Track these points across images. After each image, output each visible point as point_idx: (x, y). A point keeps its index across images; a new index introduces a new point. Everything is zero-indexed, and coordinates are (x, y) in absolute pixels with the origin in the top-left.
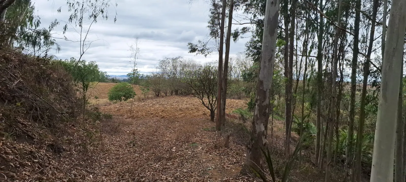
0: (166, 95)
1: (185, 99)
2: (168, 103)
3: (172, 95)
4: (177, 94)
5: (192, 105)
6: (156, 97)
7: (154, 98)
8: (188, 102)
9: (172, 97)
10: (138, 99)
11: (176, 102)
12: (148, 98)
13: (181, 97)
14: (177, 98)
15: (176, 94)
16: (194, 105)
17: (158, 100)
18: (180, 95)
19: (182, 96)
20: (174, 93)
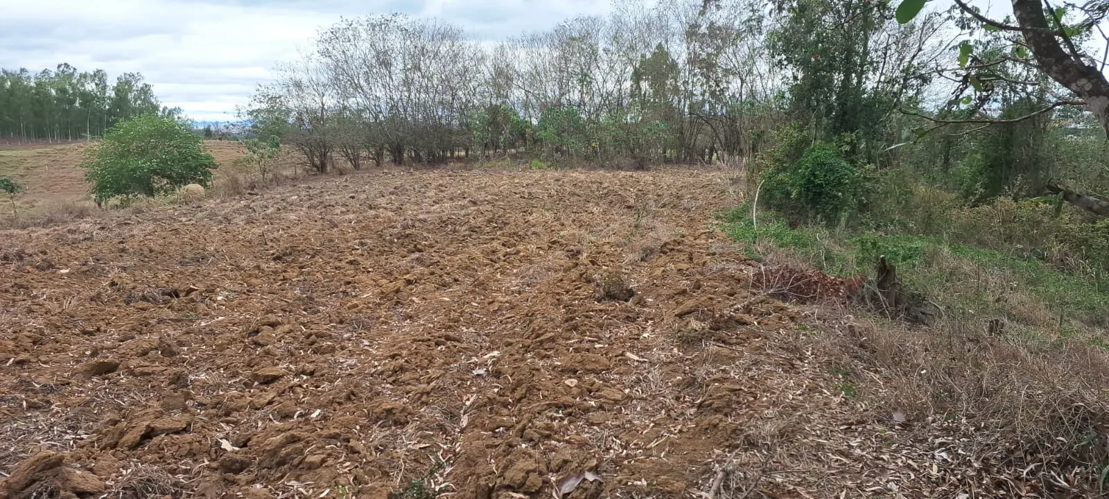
0: (357, 166)
1: (433, 176)
2: (353, 197)
3: (378, 164)
4: (398, 161)
5: (466, 202)
6: (316, 175)
7: (305, 180)
8: (443, 188)
9: (378, 172)
10: (230, 184)
11: (392, 193)
12: (278, 180)
13: (417, 169)
14: (399, 177)
15: (395, 161)
16: (475, 203)
17: (318, 185)
18: (411, 166)
19: (419, 166)
20: (387, 158)
